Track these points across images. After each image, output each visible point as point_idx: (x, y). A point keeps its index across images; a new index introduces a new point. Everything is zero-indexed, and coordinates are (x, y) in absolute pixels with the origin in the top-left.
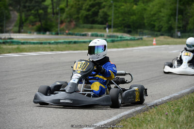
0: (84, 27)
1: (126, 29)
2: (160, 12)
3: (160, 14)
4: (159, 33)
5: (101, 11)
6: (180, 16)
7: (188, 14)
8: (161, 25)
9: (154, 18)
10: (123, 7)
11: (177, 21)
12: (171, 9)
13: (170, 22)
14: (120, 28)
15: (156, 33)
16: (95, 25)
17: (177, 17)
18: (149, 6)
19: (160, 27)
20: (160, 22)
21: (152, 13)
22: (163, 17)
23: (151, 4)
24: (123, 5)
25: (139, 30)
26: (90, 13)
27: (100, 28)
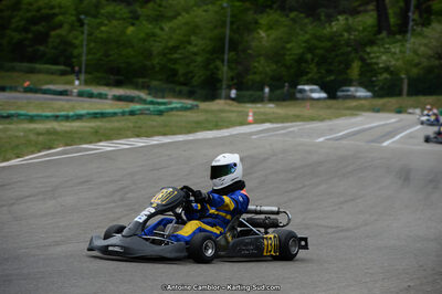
0: (13, 69)
1: (112, 77)
2: (189, 43)
3: (189, 47)
4: (185, 89)
5: (53, 33)
6: (233, 53)
7: (249, 51)
8: (191, 72)
9: (176, 56)
10: (103, 28)
11: (226, 63)
12: (211, 39)
13: (211, 66)
14: (99, 75)
15: (178, 88)
16: (38, 66)
17: (226, 57)
18: (162, 29)
19: (190, 75)
20: (188, 65)
21: (171, 44)
22: (195, 54)
23: (167, 26)
24: (106, 25)
25: (141, 80)
26: (30, 36)
27: (52, 73)
